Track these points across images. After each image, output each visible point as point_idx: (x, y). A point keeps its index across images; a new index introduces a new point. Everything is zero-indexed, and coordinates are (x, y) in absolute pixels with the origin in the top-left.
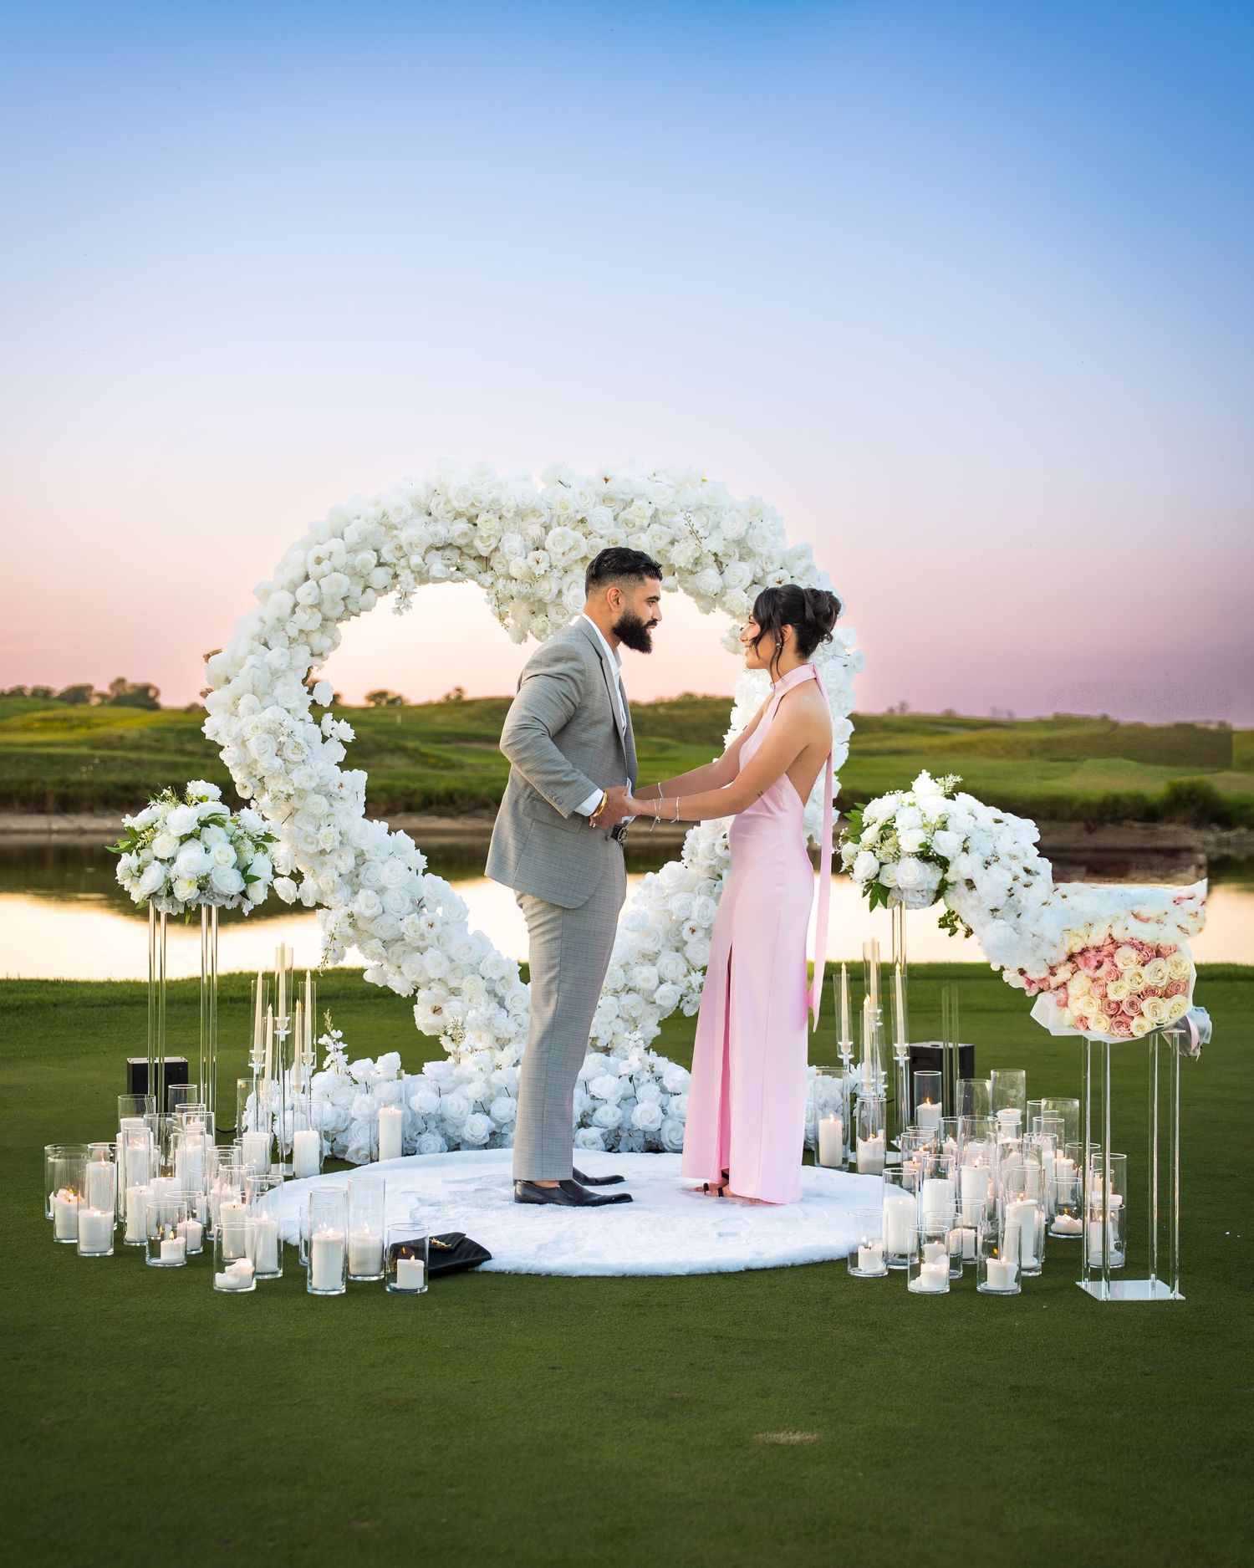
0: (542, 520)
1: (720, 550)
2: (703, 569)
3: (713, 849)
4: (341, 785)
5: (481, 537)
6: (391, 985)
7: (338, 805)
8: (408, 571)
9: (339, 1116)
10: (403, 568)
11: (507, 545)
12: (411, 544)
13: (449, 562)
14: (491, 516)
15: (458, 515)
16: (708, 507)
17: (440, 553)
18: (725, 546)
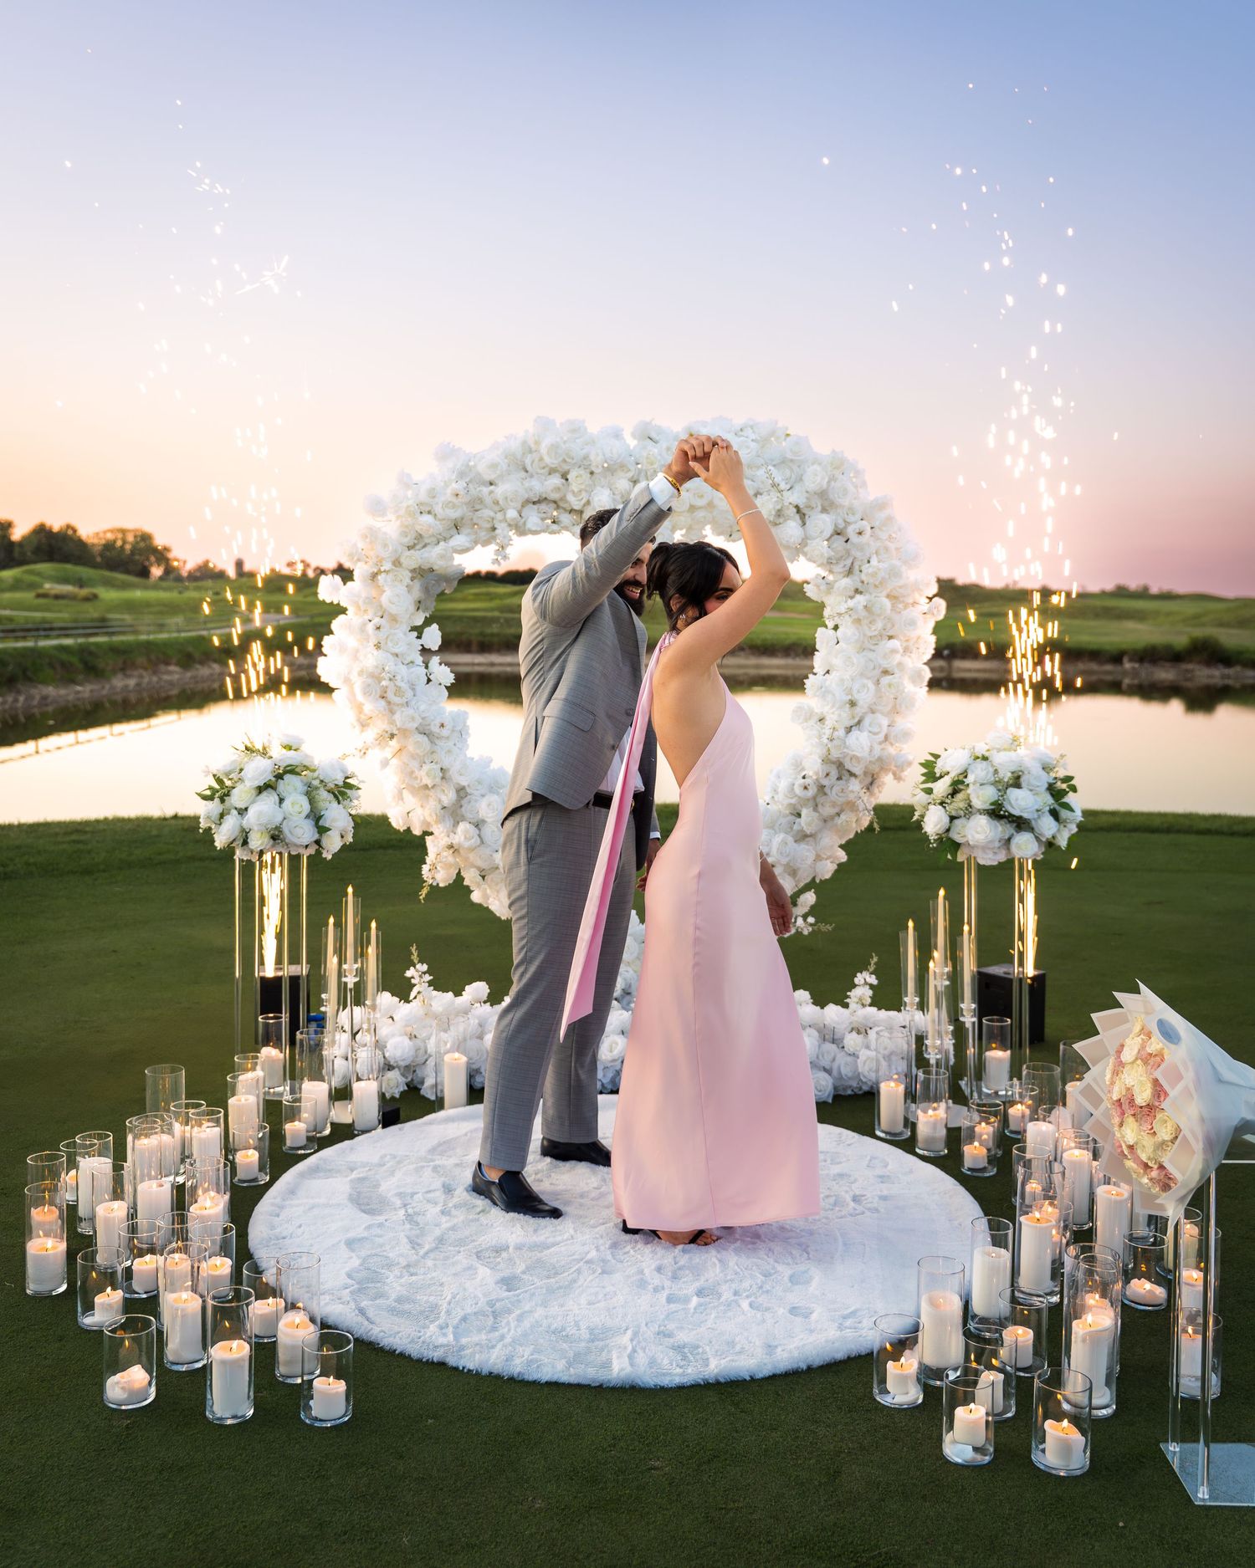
0: (630, 475)
1: (801, 502)
2: (785, 520)
3: (793, 789)
4: (442, 725)
5: (573, 492)
6: (492, 908)
7: (441, 743)
8: (504, 525)
9: (417, 1050)
10: (501, 521)
11: (596, 499)
12: (506, 498)
13: (544, 515)
14: (582, 472)
15: (552, 471)
16: (792, 461)
17: (535, 507)
18: (807, 498)
